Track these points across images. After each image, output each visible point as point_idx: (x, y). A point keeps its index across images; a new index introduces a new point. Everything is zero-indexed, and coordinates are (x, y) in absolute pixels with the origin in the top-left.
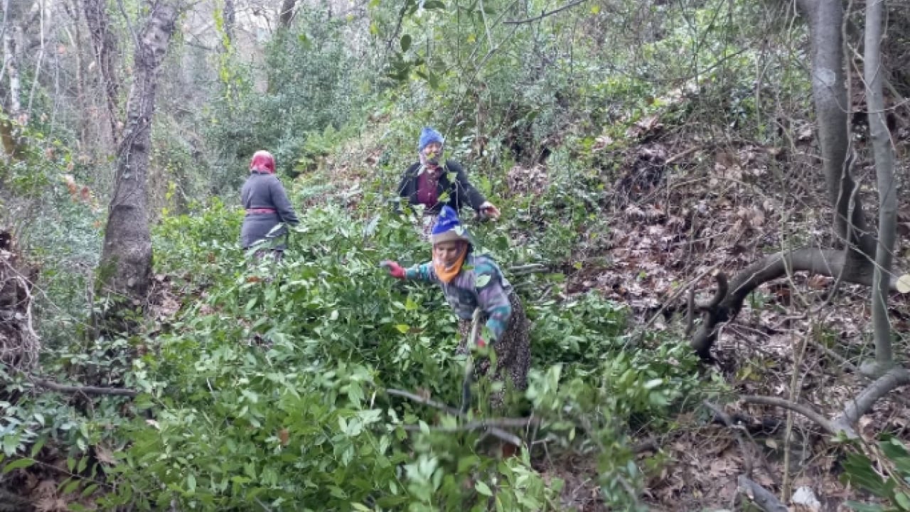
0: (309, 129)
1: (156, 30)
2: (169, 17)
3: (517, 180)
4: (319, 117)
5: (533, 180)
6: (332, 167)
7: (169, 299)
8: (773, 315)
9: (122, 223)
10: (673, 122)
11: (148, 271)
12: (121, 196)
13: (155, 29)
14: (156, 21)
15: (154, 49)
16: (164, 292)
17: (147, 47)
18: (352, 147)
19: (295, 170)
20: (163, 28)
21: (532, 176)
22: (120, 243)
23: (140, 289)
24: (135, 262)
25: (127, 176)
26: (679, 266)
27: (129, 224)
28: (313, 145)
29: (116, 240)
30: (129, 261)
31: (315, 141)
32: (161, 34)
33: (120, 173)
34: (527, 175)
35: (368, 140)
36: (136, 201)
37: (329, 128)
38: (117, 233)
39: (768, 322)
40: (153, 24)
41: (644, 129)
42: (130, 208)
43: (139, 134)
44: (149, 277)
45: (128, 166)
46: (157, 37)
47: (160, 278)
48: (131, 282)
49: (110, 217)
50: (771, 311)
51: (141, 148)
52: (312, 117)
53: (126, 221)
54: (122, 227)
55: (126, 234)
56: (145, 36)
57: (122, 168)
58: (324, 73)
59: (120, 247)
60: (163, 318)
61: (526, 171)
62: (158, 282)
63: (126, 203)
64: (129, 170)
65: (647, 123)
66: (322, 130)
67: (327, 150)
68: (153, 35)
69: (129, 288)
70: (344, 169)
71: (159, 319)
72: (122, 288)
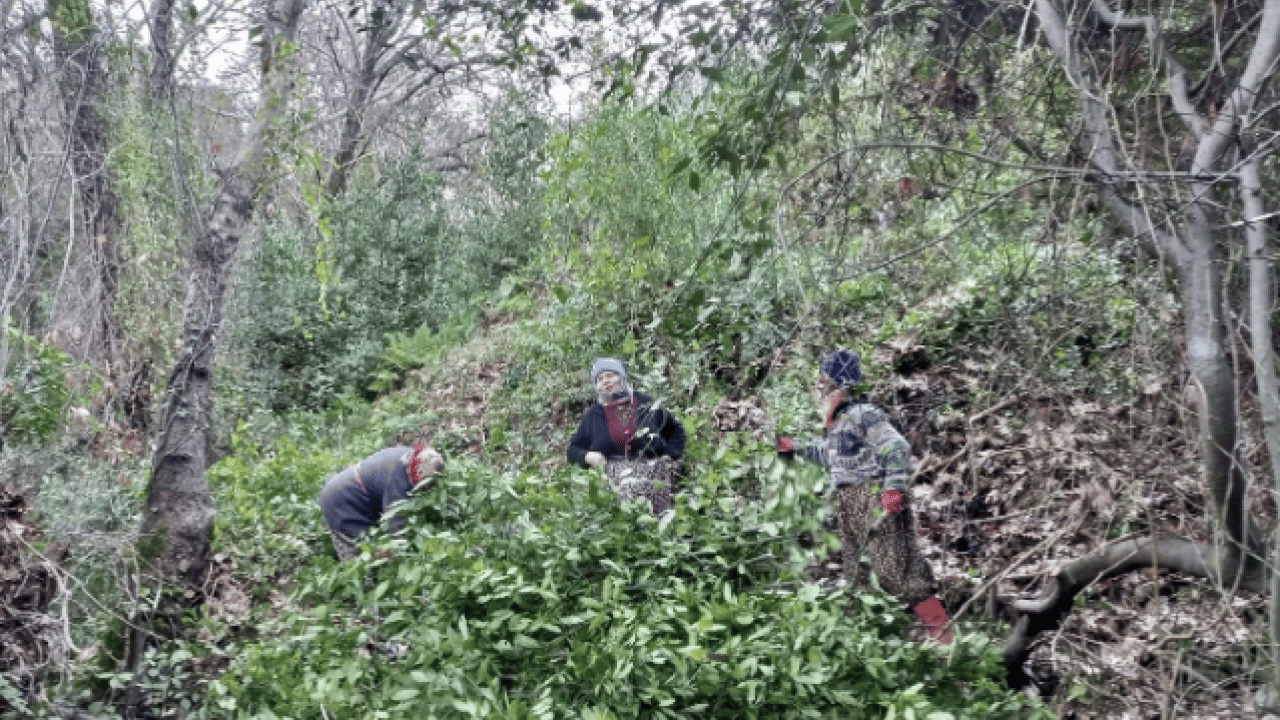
0: (393, 329)
1: (226, 212)
2: (246, 192)
3: (721, 417)
4: (407, 313)
5: (744, 419)
6: (429, 386)
7: (233, 589)
8: (1100, 615)
9: (173, 481)
10: (939, 344)
11: (207, 548)
12: (171, 441)
13: (227, 209)
14: (226, 197)
15: (224, 236)
16: (225, 578)
17: (214, 233)
18: (459, 358)
19: (373, 388)
20: (235, 208)
21: (742, 413)
22: (170, 509)
23: (194, 575)
24: (190, 536)
25: (183, 413)
26: (962, 545)
27: (184, 483)
28: (399, 352)
29: (163, 505)
30: (181, 535)
31: (401, 347)
32: (234, 217)
33: (172, 410)
34: (736, 410)
35: (481, 348)
36: (194, 450)
37: (424, 330)
38: (165, 495)
39: (1094, 626)
40: (224, 202)
41: (898, 352)
42: (185, 459)
43: (201, 355)
44: (207, 557)
45: (184, 400)
46: (228, 221)
47: (219, 558)
48: (184, 565)
49: (157, 472)
50: (1096, 610)
51: (202, 374)
52: (396, 313)
53: (179, 478)
54: (173, 486)
55: (178, 496)
56: (211, 218)
57: (176, 402)
58: (415, 251)
59: (169, 515)
60: (230, 618)
61: (733, 405)
62: (216, 564)
63: (181, 453)
64: (185, 405)
65: (902, 345)
66: (411, 333)
67: (419, 361)
68: (222, 217)
69: (180, 573)
70: (450, 390)
71: (223, 620)
72: (169, 574)
